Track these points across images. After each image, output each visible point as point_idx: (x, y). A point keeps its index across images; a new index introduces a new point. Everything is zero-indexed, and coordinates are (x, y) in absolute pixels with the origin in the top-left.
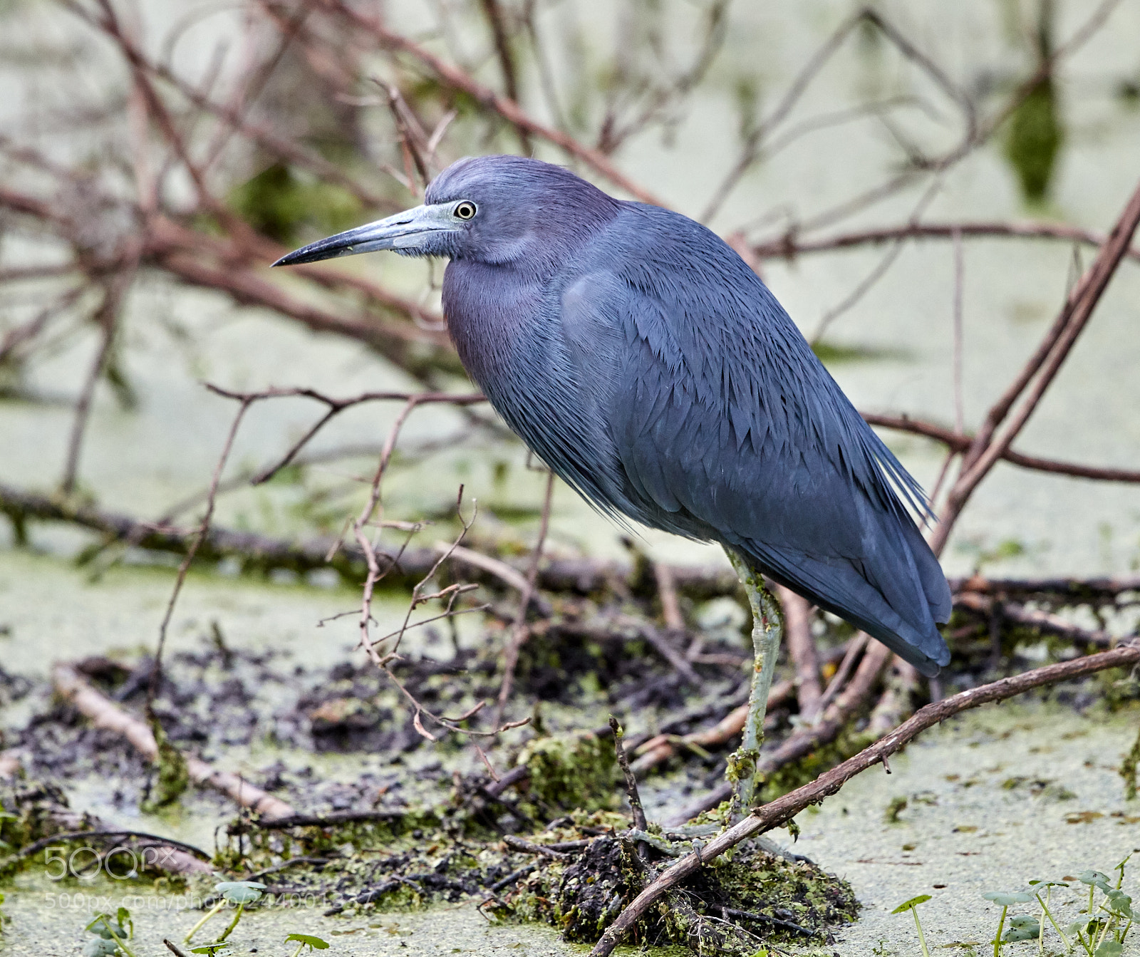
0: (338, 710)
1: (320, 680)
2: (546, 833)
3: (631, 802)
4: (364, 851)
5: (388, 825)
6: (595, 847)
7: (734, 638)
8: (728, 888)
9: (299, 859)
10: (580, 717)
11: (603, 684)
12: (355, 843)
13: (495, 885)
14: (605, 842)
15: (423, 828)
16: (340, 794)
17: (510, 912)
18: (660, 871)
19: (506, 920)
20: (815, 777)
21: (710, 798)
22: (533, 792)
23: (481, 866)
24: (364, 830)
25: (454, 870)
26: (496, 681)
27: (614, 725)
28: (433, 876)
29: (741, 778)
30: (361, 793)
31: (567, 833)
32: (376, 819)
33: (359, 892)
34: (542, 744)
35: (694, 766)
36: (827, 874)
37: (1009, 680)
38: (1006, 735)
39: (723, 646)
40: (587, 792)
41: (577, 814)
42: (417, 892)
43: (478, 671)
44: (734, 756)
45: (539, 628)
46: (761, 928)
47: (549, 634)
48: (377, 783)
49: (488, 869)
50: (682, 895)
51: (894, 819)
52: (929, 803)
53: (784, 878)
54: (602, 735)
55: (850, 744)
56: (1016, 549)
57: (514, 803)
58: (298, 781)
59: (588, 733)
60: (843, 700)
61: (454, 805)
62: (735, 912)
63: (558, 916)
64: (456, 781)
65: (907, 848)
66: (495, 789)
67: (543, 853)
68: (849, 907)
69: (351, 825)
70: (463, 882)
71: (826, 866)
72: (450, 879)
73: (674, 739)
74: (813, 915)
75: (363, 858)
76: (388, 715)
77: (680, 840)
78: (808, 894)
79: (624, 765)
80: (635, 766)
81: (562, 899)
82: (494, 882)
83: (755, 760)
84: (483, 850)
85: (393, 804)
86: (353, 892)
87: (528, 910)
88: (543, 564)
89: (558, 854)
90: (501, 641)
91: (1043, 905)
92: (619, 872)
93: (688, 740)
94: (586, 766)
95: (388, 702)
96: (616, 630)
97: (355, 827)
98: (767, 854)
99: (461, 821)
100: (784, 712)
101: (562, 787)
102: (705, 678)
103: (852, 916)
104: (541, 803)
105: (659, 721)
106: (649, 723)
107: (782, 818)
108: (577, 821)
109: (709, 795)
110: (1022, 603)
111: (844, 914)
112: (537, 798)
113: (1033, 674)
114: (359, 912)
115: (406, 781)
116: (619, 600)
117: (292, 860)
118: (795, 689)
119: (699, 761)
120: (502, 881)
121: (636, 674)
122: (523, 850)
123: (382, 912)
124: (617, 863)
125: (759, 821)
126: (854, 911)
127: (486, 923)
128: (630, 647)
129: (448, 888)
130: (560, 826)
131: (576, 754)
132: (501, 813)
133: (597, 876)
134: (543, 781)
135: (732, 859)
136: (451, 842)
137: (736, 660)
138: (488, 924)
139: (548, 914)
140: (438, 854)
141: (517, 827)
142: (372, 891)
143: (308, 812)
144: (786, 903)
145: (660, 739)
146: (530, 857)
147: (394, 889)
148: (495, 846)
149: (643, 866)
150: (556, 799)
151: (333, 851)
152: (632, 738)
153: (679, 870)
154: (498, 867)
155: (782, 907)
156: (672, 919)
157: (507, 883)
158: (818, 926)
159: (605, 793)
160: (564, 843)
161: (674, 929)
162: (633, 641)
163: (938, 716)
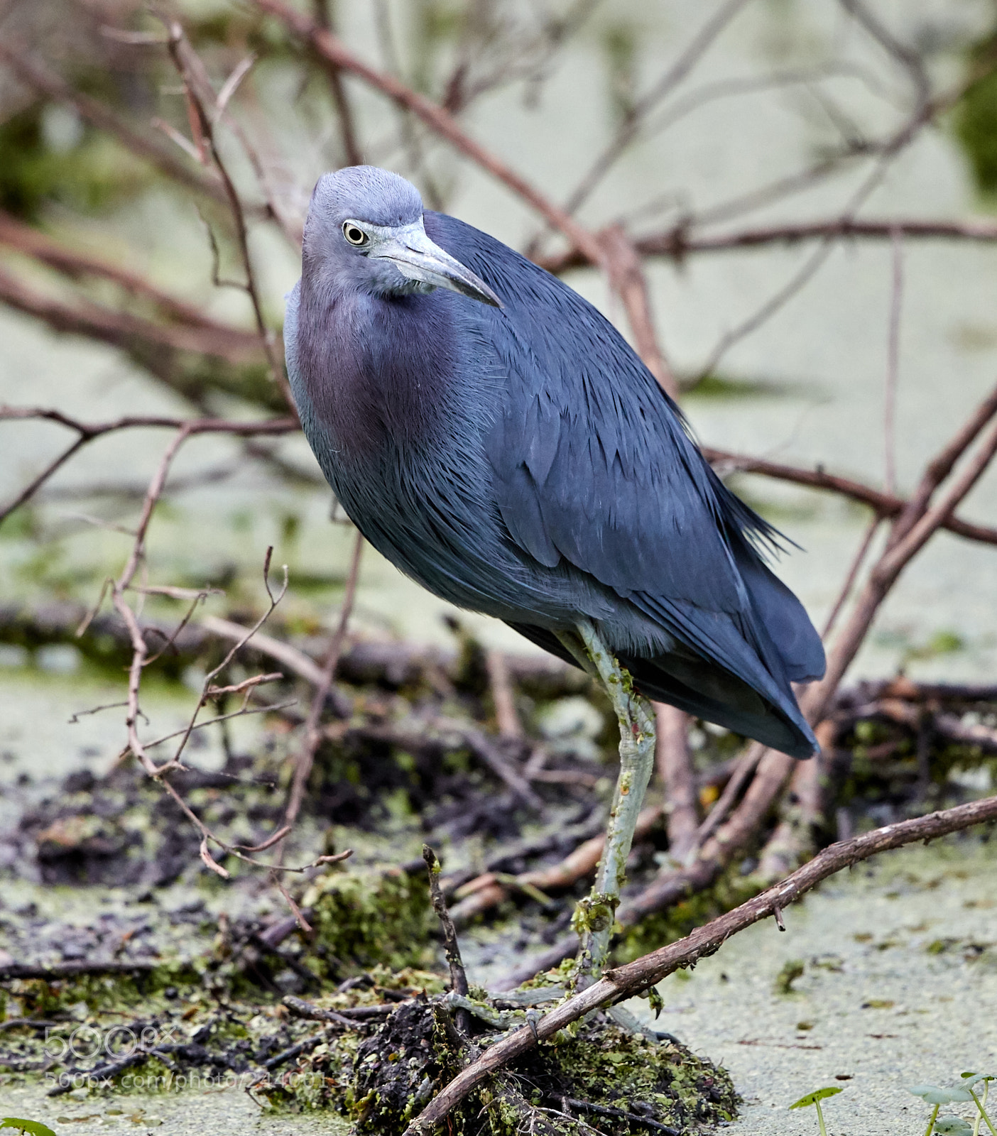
0: (72, 832)
1: (51, 792)
2: (337, 995)
3: (448, 957)
4: (101, 1013)
5: (134, 981)
6: (401, 1015)
7: (586, 750)
8: (570, 1072)
9: (16, 1021)
10: (384, 848)
11: (415, 806)
12: (90, 1003)
13: (270, 1061)
14: (414, 1009)
15: (178, 985)
16: (74, 938)
17: (288, 1096)
18: (483, 1048)
19: (283, 1107)
20: (687, 933)
21: (550, 957)
22: (321, 942)
23: (252, 1036)
24: (102, 986)
25: (217, 1041)
26: (278, 798)
27: (430, 858)
28: (190, 1047)
29: (593, 930)
30: (100, 938)
31: (364, 996)
32: (117, 972)
33: (93, 1066)
34: (334, 881)
35: (530, 915)
36: (700, 1059)
37: (940, 814)
38: (934, 884)
39: (571, 760)
40: (391, 944)
41: (377, 972)
42: (169, 1068)
43: (253, 785)
44: (586, 902)
45: (335, 731)
46: (612, 1125)
47: (347, 739)
48: (120, 926)
49: (261, 1041)
50: (511, 1080)
51: (787, 989)
52: (832, 969)
53: (643, 1062)
54: (412, 872)
55: (732, 891)
56: (954, 644)
57: (297, 957)
58: (18, 922)
59: (395, 869)
60: (725, 834)
61: (219, 957)
62: (579, 1103)
63: (350, 1102)
64: (223, 926)
65: (803, 1027)
66: (272, 938)
67: (333, 1021)
68: (726, 1101)
69: (86, 979)
70: (228, 1056)
71: (697, 1047)
72: (211, 1051)
73: (505, 878)
74: (680, 1110)
75: (100, 1021)
76: (137, 839)
77: (511, 1008)
78: (673, 1083)
79: (441, 909)
80: (454, 912)
81: (355, 1080)
82: (268, 1057)
83: (613, 908)
84: (254, 1015)
85: (141, 953)
86: (86, 1065)
87: (311, 1093)
88: (346, 648)
89: (352, 1022)
90: (286, 747)
91: (978, 1104)
92: (430, 1048)
93: (523, 880)
94: (391, 910)
95: (137, 821)
96: (434, 736)
97: (90, 981)
98: (621, 1030)
99: (227, 977)
100: (649, 848)
101: (359, 937)
102: (547, 801)
103: (730, 1113)
104: (331, 957)
105: (488, 853)
106: (475, 857)
107: (641, 985)
108: (378, 981)
109: (547, 952)
110: (959, 714)
111: (720, 1110)
112: (327, 950)
113: (973, 807)
114: (93, 1092)
115: (159, 925)
116: (439, 697)
117: (8, 1022)
118: (663, 817)
119: (536, 909)
120: (279, 1056)
121: (458, 794)
122: (308, 1016)
123: (122, 1094)
124: (428, 1036)
125: (612, 987)
126: (732, 1107)
127: (257, 1111)
128: (452, 759)
129: (209, 1064)
130: (355, 986)
131: (377, 895)
132: (279, 969)
133: (402, 1052)
134: (335, 929)
135: (577, 1034)
136: (214, 1004)
137: (588, 779)
138: (260, 1112)
139: (337, 1099)
140: (196, 1019)
141: (299, 987)
142: (111, 1065)
143: (30, 961)
144: (645, 1094)
145: (487, 878)
146: (316, 1026)
147: (138, 1063)
148: (271, 1010)
149: (461, 1041)
150: (351, 953)
151: (61, 1011)
152: (451, 876)
153: (507, 1048)
154: (273, 1039)
155: (640, 1098)
156: (497, 1110)
157: (285, 1059)
158: (685, 1125)
159: (414, 947)
160: (360, 1008)
161: (500, 1123)
162: (456, 750)
163: (847, 858)
